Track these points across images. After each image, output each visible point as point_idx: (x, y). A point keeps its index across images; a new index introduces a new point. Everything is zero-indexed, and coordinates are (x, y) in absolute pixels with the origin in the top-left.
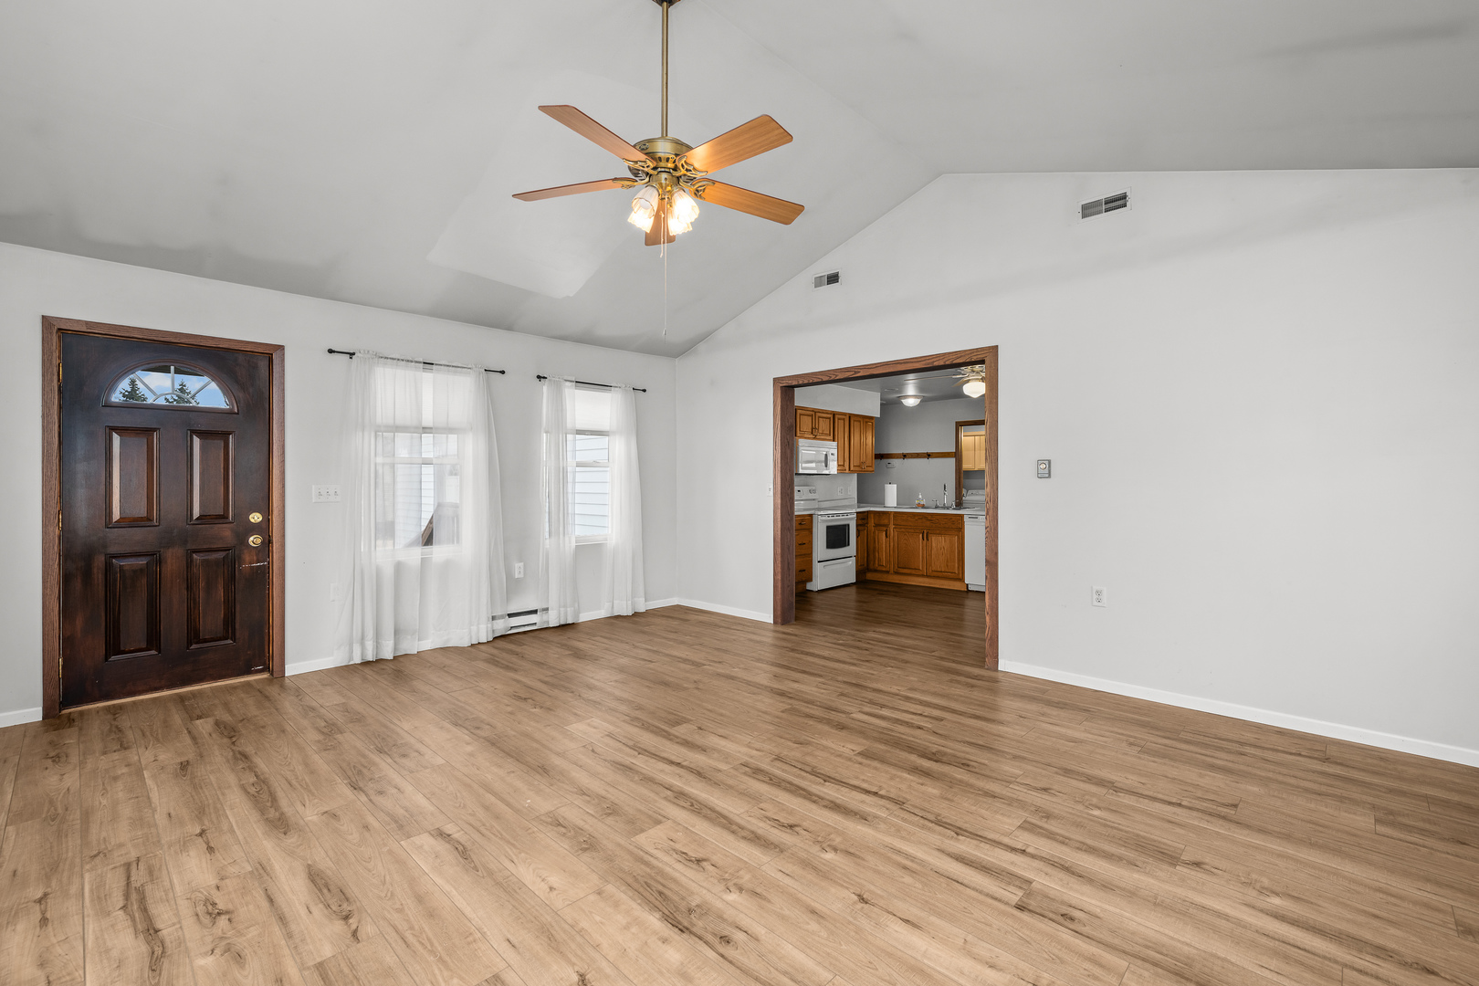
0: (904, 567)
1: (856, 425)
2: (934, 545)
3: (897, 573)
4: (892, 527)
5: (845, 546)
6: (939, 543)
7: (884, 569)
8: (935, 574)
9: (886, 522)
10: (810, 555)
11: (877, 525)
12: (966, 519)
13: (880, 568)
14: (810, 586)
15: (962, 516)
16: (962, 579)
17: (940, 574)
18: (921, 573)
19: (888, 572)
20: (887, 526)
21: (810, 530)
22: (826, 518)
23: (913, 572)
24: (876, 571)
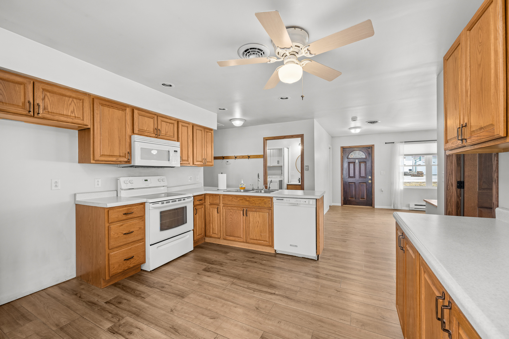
0: (230, 234)
1: (199, 134)
2: (251, 219)
3: (225, 239)
4: (221, 205)
5: (184, 224)
6: (255, 217)
7: (216, 236)
8: (252, 241)
9: (217, 201)
10: (143, 239)
11: (211, 204)
12: (274, 199)
13: (213, 235)
14: (144, 267)
15: (271, 198)
16: (272, 246)
17: (255, 241)
18: (242, 240)
19: (219, 238)
20: (218, 205)
21: (142, 218)
22: (160, 205)
23: (237, 239)
24: (211, 237)
